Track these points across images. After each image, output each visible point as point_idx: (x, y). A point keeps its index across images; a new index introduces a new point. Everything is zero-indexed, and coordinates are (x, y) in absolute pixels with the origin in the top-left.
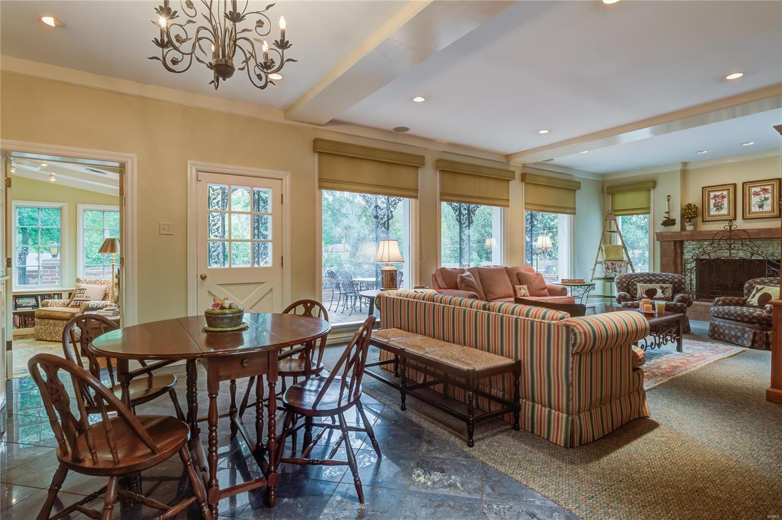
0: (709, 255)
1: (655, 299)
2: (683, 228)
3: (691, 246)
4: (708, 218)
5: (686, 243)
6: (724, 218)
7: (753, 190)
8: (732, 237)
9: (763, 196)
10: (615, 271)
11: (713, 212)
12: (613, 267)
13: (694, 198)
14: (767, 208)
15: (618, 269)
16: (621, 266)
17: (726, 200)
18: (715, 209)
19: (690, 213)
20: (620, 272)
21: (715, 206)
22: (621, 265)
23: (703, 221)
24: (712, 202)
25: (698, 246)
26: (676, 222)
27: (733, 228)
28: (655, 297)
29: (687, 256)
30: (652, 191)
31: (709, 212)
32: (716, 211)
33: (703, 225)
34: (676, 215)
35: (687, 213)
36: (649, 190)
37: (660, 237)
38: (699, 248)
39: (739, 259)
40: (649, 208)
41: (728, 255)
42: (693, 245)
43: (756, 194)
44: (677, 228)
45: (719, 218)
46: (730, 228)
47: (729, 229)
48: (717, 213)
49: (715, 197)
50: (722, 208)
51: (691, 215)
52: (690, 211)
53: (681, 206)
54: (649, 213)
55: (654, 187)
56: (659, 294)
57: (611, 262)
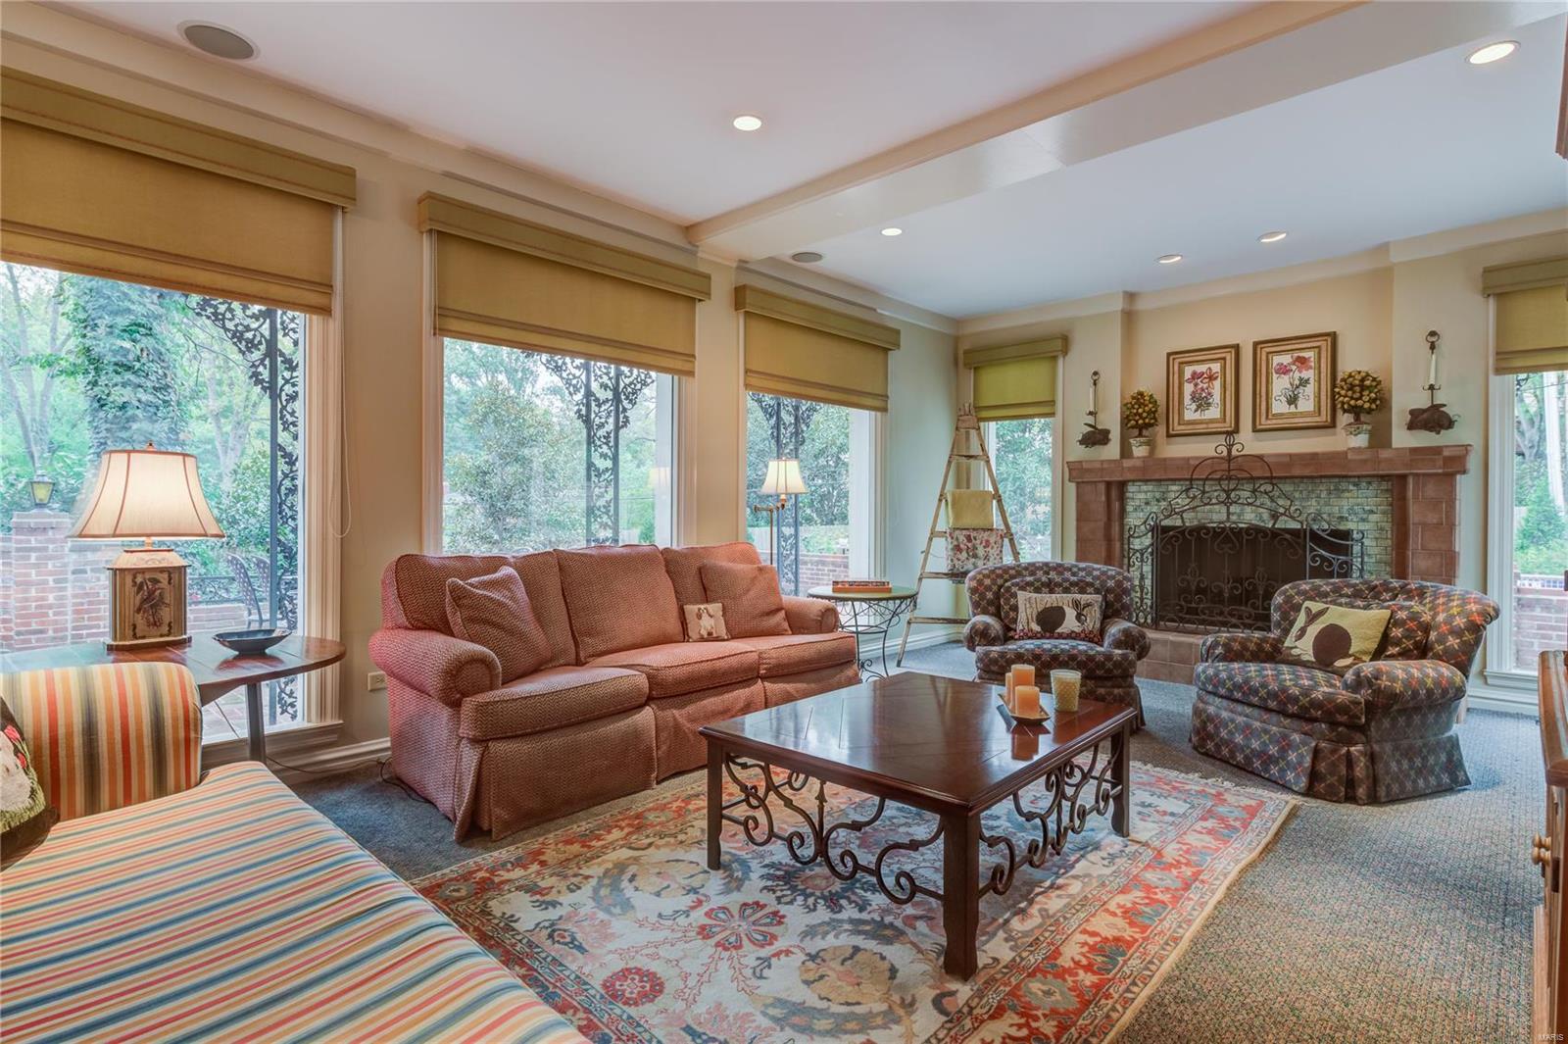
0: (1182, 518)
1: (1061, 636)
2: (1126, 452)
3: (1142, 496)
4: (1179, 429)
5: (1131, 488)
6: (1213, 427)
7: (1277, 360)
8: (1232, 473)
9: (1297, 375)
10: (975, 556)
11: (1190, 414)
12: (970, 545)
13: (1150, 380)
14: (1306, 404)
15: (981, 551)
16: (987, 544)
17: (1217, 384)
18: (1194, 407)
19: (1140, 415)
20: (987, 558)
21: (1194, 399)
22: (987, 541)
23: (1169, 436)
24: (1188, 388)
25: (1157, 495)
26: (1110, 436)
27: (1234, 452)
28: (1059, 630)
29: (1134, 519)
30: (1060, 361)
31: (1181, 414)
32: (1196, 411)
33: (1168, 444)
34: (1111, 421)
35: (1135, 415)
36: (1054, 358)
37: (1076, 473)
38: (1158, 501)
39: (1248, 529)
40: (1052, 403)
41: (1224, 517)
42: (1146, 492)
43: (1284, 370)
44: (1112, 451)
45: (1201, 428)
46: (1229, 451)
47: (1225, 453)
48: (1197, 416)
49: (1195, 376)
50: (1209, 405)
51: (1144, 419)
52: (1140, 411)
53: (1123, 397)
54: (1052, 414)
55: (1065, 351)
56: (1070, 623)
57: (964, 532)
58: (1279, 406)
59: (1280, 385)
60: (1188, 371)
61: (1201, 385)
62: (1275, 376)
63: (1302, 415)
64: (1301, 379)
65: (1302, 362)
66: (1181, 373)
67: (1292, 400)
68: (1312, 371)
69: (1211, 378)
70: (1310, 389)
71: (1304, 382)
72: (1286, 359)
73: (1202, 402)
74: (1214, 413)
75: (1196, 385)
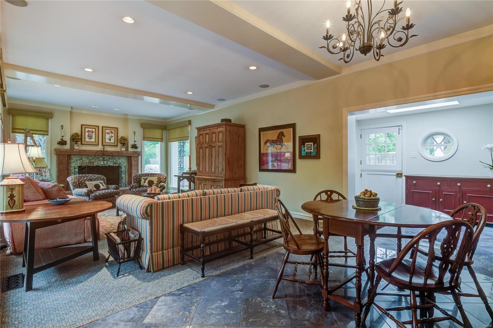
2: (72, 147)
5: (72, 157)
6: (93, 143)
7: (107, 131)
10: (42, 176)
11: (87, 140)
12: (40, 172)
13: (77, 130)
14: (112, 141)
15: (44, 174)
17: (94, 134)
18: (88, 138)
20: (46, 176)
21: (88, 136)
22: (45, 171)
23: (82, 144)
24: (87, 134)
26: (67, 143)
29: (73, 165)
31: (85, 140)
34: (67, 139)
36: (48, 119)
40: (48, 131)
42: (76, 158)
43: (108, 133)
44: (68, 147)
45: (90, 143)
46: (104, 150)
48: (89, 140)
50: (92, 138)
53: (70, 134)
54: (48, 135)
55: (52, 118)
58: (107, 141)
59: (107, 136)
60: (87, 130)
61: (90, 133)
62: (106, 134)
63: (112, 143)
64: (111, 136)
65: (112, 132)
66: (85, 130)
67: (110, 140)
68: (113, 135)
69: (93, 132)
70: (113, 138)
71: (112, 137)
72: (109, 131)
73: (90, 137)
74: (93, 140)
75: (89, 133)
